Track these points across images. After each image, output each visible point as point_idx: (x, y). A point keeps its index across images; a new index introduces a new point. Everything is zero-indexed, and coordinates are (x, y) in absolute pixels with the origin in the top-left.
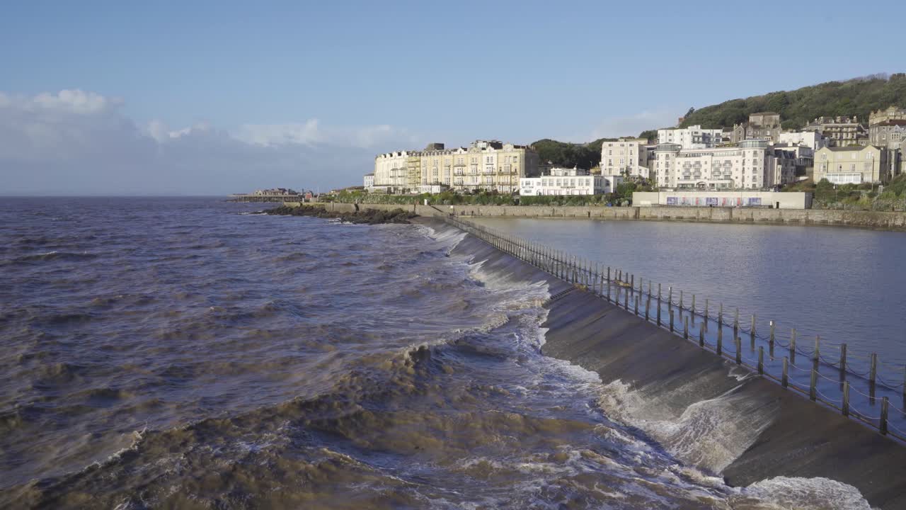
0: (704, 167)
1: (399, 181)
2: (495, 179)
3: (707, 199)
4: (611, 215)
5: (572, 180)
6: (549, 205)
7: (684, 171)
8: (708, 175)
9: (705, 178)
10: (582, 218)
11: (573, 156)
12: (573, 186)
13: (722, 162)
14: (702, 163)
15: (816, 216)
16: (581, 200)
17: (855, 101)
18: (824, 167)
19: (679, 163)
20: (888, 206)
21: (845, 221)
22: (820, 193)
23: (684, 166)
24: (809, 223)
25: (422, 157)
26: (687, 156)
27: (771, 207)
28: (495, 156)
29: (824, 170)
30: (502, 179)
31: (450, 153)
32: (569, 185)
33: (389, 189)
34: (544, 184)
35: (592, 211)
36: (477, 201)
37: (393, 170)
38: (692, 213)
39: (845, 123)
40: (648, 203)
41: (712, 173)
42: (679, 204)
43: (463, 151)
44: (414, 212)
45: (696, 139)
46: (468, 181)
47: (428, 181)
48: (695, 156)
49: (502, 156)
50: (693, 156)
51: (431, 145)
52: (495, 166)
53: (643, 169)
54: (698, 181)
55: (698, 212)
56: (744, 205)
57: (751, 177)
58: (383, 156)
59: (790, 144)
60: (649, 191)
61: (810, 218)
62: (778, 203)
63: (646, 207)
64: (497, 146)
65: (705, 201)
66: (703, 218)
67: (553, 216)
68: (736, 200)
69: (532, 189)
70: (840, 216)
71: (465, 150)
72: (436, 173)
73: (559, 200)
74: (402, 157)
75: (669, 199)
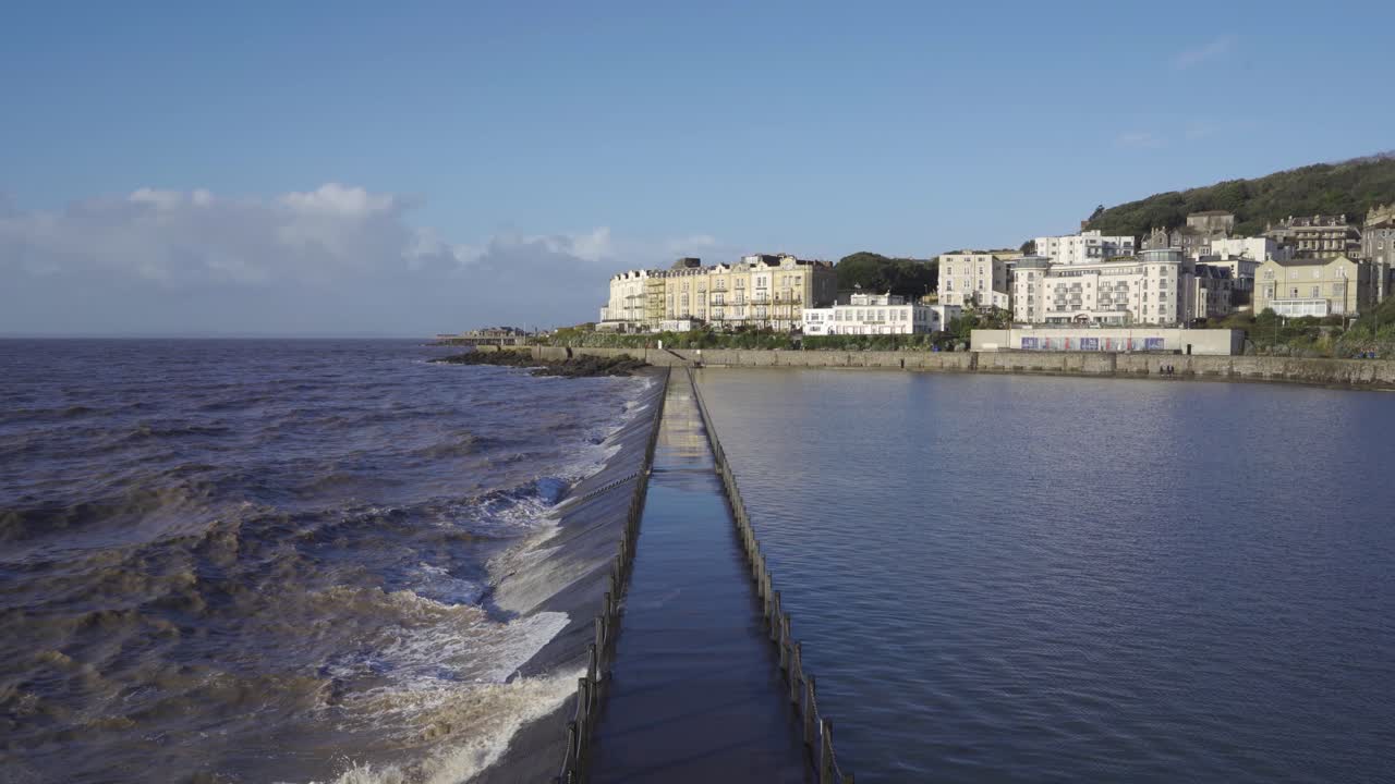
0: (1086, 291)
1: (637, 314)
2: (770, 311)
3: (1082, 340)
4: (934, 365)
5: (880, 312)
6: (844, 350)
7: (1055, 297)
8: (1092, 303)
9: (1088, 308)
10: (892, 369)
11: (898, 277)
12: (881, 321)
13: (1114, 284)
14: (1084, 286)
15: (1245, 366)
16: (893, 342)
17: (1352, 193)
18: (1271, 291)
19: (1049, 286)
20: (1357, 350)
21: (1289, 374)
22: (1258, 332)
23: (1056, 291)
24: (1233, 377)
25: (667, 280)
26: (1060, 275)
27: (1178, 352)
28: (769, 276)
29: (1269, 296)
30: (779, 311)
31: (706, 272)
32: (876, 320)
33: (622, 326)
34: (838, 318)
35: (906, 359)
36: (738, 343)
37: (628, 298)
38: (1056, 362)
39: (1327, 225)
40: (994, 346)
41: (1098, 301)
42: (1040, 348)
43: (723, 268)
44: (644, 360)
45: (1093, 251)
46: (730, 313)
47: (675, 314)
48: (1073, 275)
49: (779, 275)
50: (1070, 276)
51: (681, 261)
52: (769, 292)
53: (1000, 296)
54: (1077, 313)
55: (1065, 360)
56: (1138, 349)
57: (1157, 307)
58: (617, 278)
59: (1225, 257)
60: (998, 328)
61: (1235, 369)
62: (1189, 347)
63: (988, 353)
64: (772, 261)
65: (1079, 343)
66: (1072, 369)
67: (849, 365)
68: (1126, 342)
69: (821, 326)
70: (1281, 367)
71: (727, 267)
72: (686, 301)
73: (860, 341)
74: (640, 278)
75: (1024, 340)
